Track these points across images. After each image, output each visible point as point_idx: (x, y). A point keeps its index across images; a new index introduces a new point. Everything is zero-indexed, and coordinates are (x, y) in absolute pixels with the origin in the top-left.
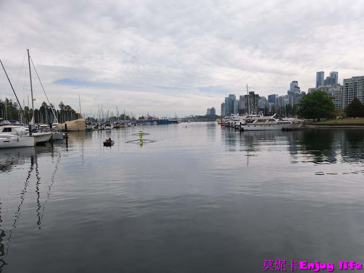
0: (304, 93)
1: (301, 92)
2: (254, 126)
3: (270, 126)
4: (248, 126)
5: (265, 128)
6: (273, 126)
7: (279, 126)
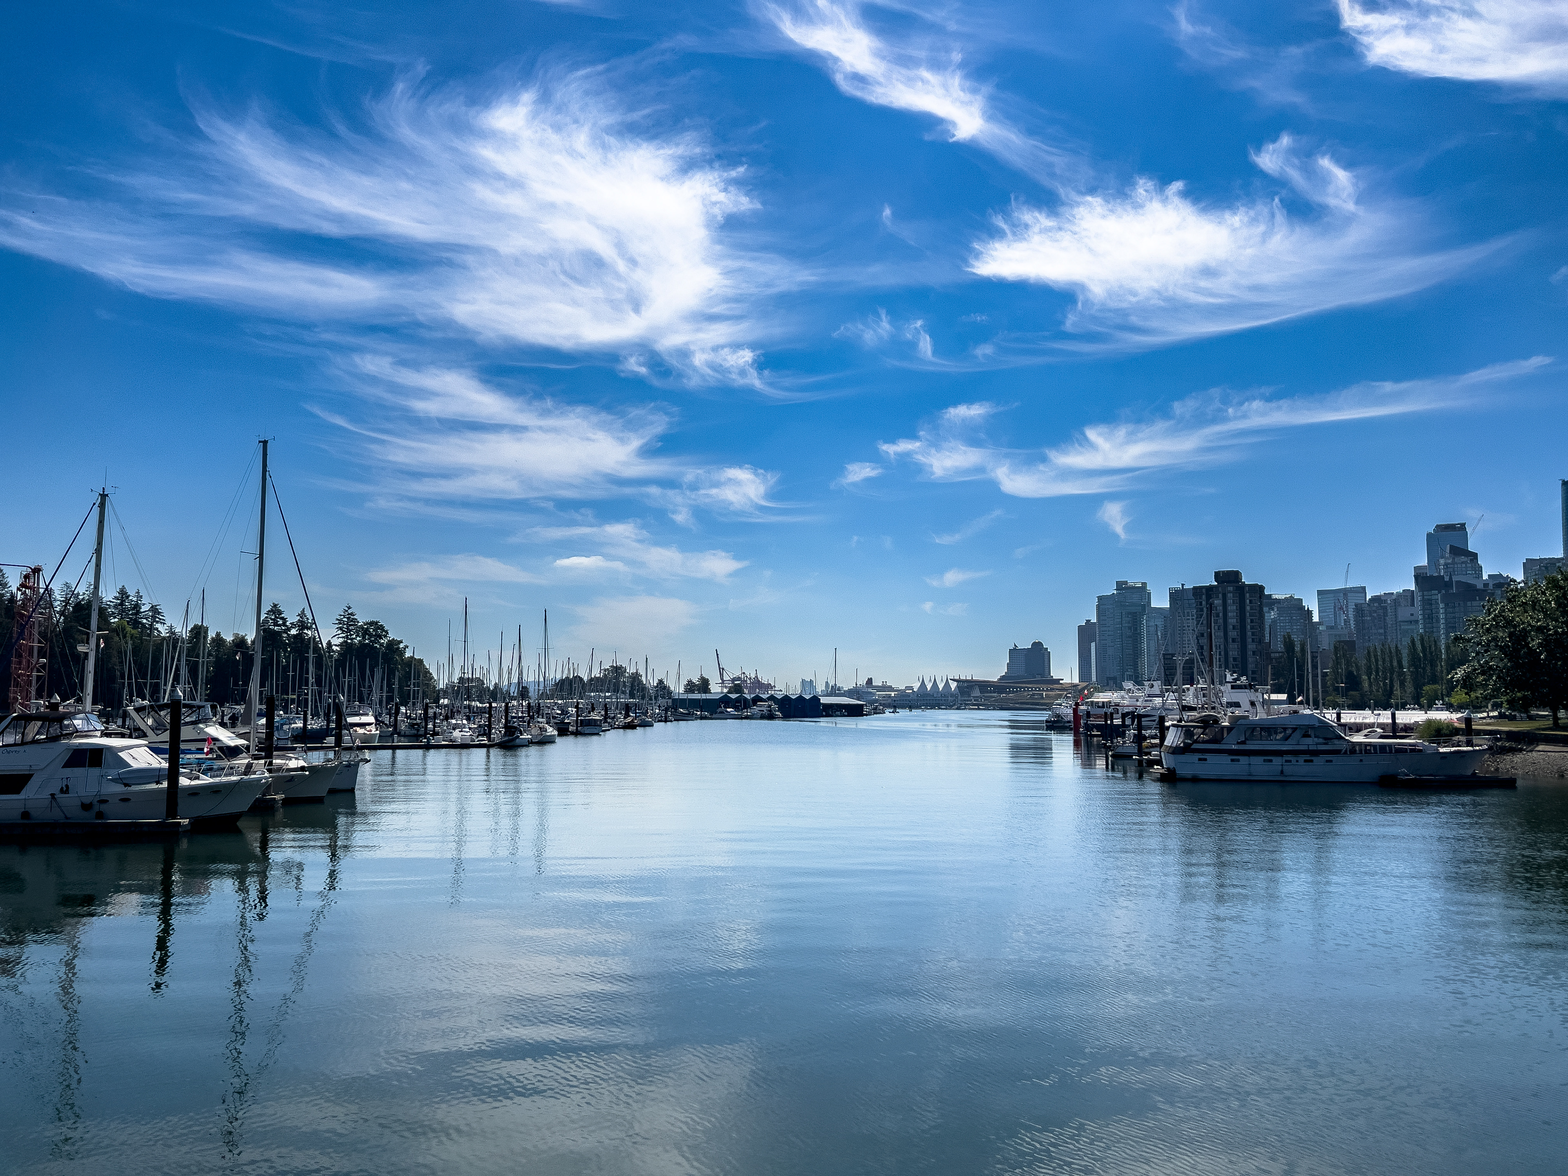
0: (1501, 583)
1: (1485, 577)
2: (1232, 760)
3: (1311, 761)
4: (1200, 760)
5: (1288, 769)
6: (1327, 761)
7: (1361, 760)
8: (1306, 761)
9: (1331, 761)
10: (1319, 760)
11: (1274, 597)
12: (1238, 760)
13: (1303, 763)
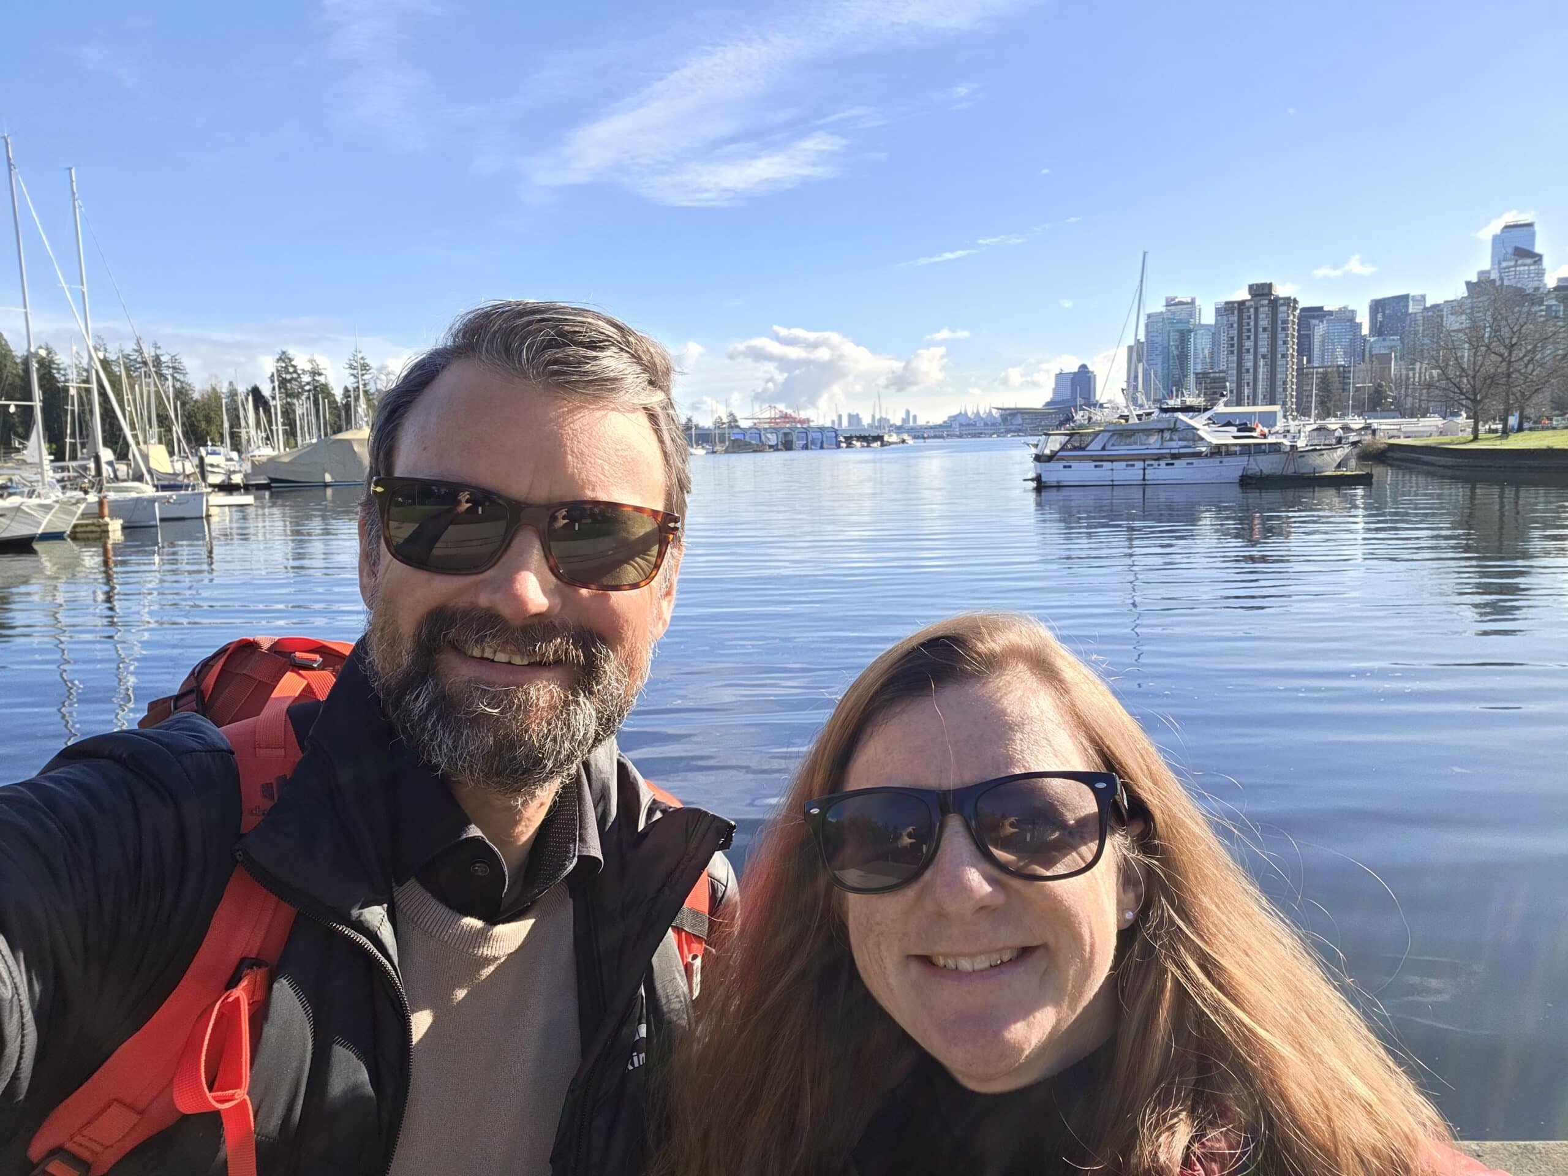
2: (1096, 466)
3: (1173, 464)
4: (1065, 467)
5: (1151, 474)
6: (1188, 464)
7: (1221, 462)
8: (1167, 464)
9: (1192, 464)
10: (1180, 463)
11: (1325, 309)
12: (1101, 466)
13: (1165, 467)
